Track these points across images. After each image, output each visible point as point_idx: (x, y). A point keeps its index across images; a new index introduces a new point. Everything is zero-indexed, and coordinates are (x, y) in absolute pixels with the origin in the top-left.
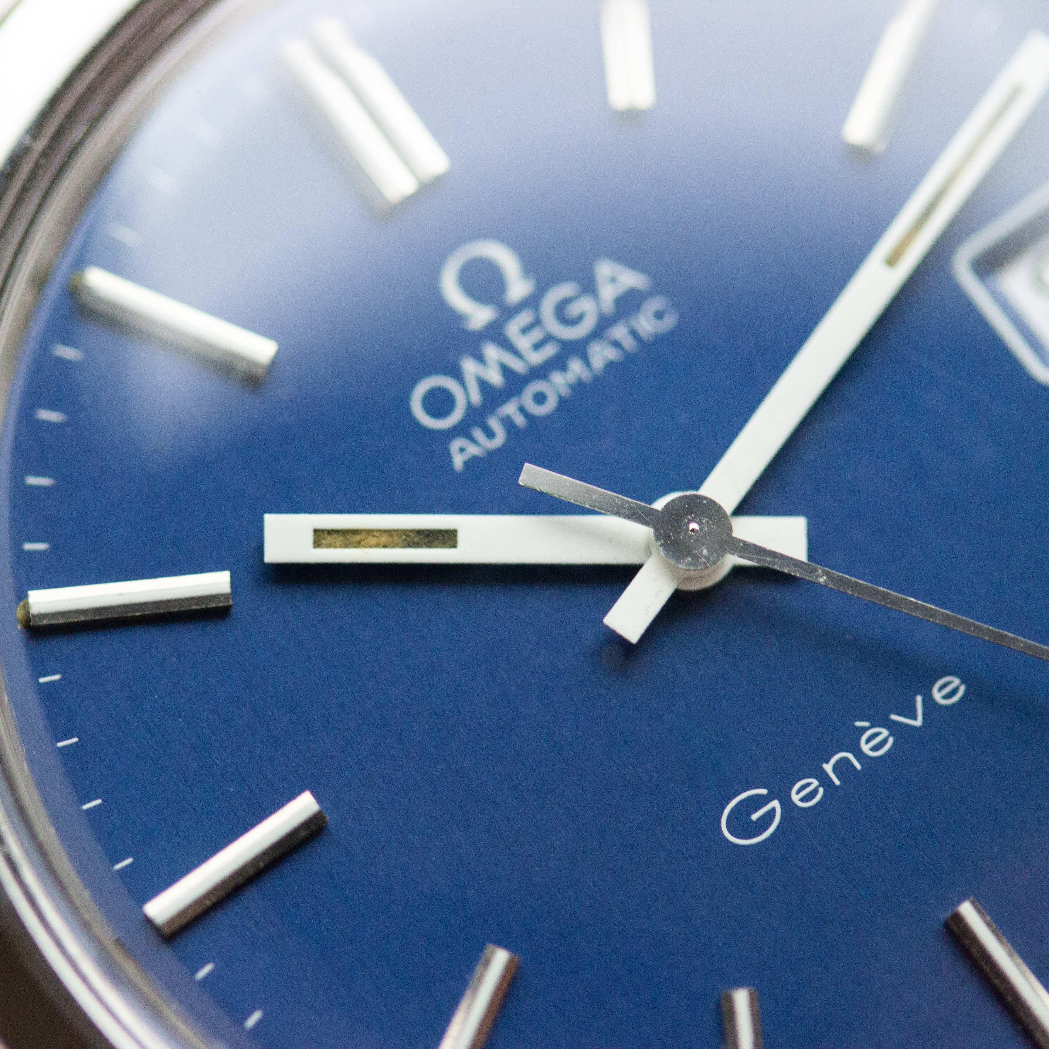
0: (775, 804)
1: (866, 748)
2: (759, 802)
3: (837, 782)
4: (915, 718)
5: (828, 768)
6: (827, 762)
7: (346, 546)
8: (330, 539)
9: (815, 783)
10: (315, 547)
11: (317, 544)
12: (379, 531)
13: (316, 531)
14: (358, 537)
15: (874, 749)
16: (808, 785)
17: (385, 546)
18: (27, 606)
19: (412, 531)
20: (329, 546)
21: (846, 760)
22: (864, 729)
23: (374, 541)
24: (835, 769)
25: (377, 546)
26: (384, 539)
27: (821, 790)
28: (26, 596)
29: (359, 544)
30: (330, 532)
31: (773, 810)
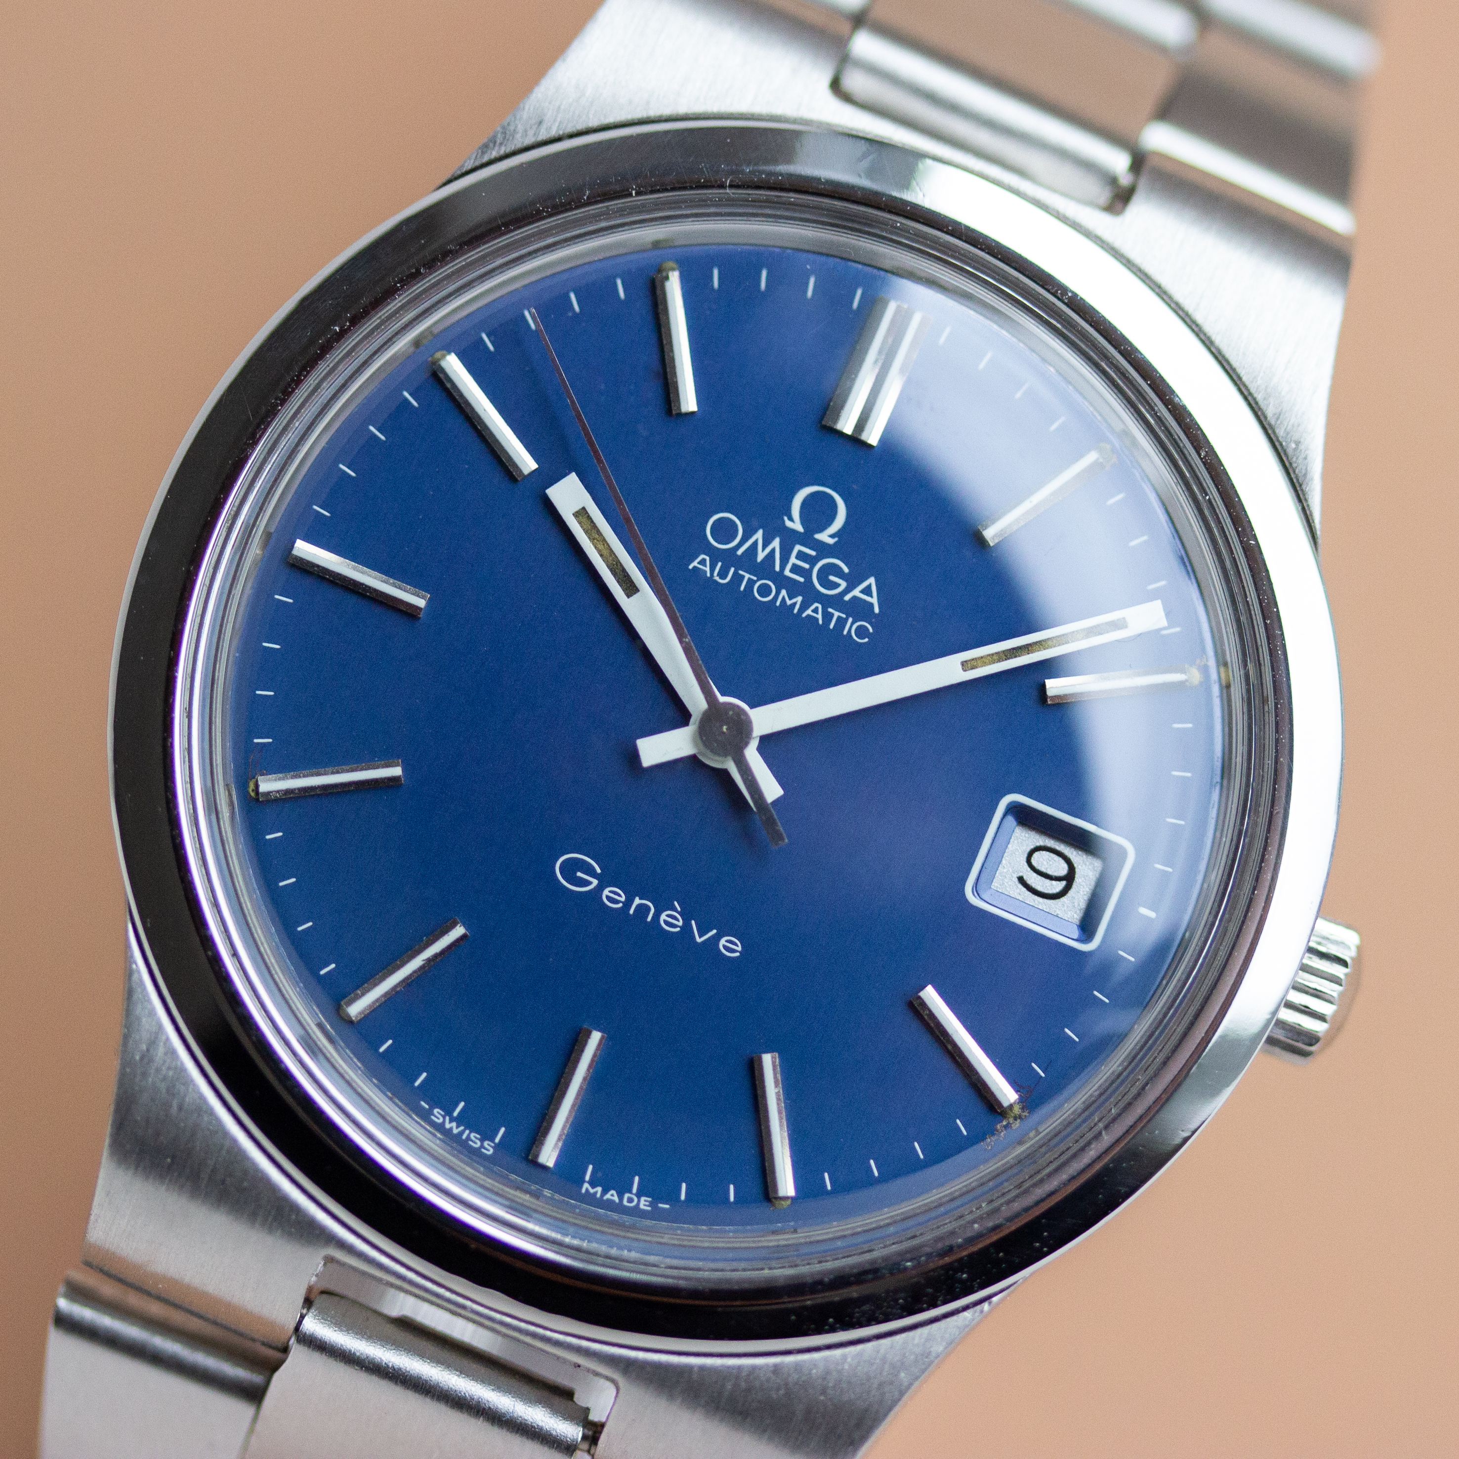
0: (595, 882)
1: (663, 917)
2: (590, 871)
3: (631, 912)
4: (700, 937)
5: (637, 901)
6: (640, 899)
7: (586, 532)
8: (584, 520)
9: (623, 899)
10: (573, 514)
11: (576, 515)
12: (608, 544)
13: (584, 508)
14: (597, 536)
15: (666, 922)
16: (619, 895)
17: (601, 555)
18: (444, 356)
19: (621, 565)
20: (580, 523)
21: (649, 909)
22: (675, 910)
23: (601, 547)
24: (639, 906)
25: (599, 551)
26: (605, 552)
27: (620, 905)
28: (449, 353)
29: (592, 539)
30: (589, 518)
31: (590, 883)
